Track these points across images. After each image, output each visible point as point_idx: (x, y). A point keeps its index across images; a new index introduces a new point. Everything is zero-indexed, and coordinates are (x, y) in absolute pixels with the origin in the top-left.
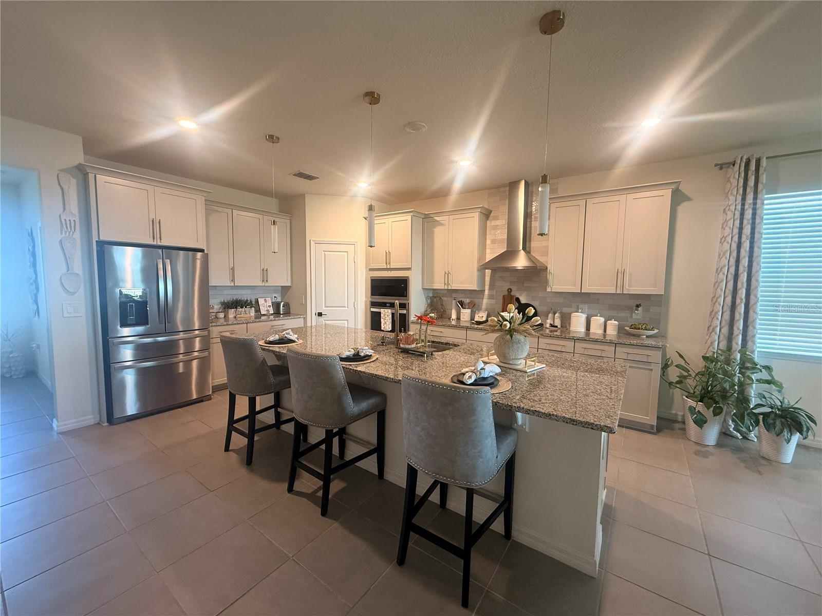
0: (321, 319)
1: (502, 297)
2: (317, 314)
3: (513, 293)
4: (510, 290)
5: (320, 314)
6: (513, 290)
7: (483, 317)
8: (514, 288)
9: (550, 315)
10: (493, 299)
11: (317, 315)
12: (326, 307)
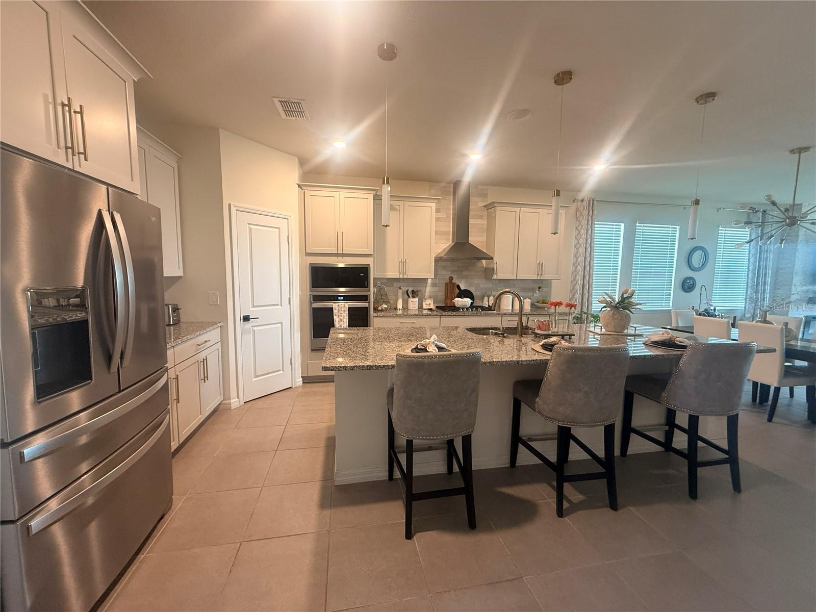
0: (248, 325)
1: (444, 286)
2: (242, 318)
3: (453, 281)
4: (451, 279)
5: (246, 319)
6: (454, 278)
7: (430, 304)
8: (455, 277)
9: (486, 298)
10: (436, 287)
11: (242, 320)
12: (254, 306)
